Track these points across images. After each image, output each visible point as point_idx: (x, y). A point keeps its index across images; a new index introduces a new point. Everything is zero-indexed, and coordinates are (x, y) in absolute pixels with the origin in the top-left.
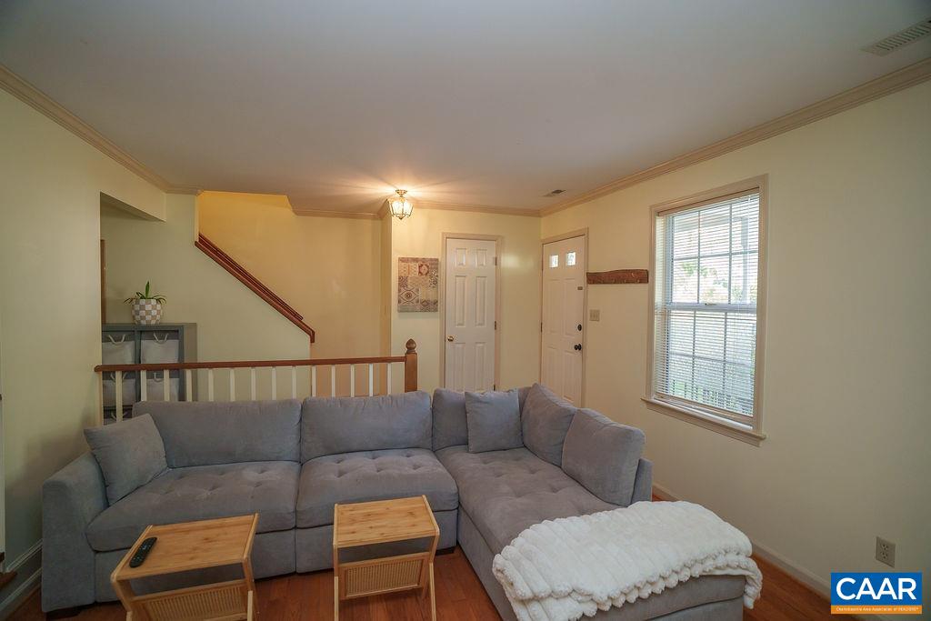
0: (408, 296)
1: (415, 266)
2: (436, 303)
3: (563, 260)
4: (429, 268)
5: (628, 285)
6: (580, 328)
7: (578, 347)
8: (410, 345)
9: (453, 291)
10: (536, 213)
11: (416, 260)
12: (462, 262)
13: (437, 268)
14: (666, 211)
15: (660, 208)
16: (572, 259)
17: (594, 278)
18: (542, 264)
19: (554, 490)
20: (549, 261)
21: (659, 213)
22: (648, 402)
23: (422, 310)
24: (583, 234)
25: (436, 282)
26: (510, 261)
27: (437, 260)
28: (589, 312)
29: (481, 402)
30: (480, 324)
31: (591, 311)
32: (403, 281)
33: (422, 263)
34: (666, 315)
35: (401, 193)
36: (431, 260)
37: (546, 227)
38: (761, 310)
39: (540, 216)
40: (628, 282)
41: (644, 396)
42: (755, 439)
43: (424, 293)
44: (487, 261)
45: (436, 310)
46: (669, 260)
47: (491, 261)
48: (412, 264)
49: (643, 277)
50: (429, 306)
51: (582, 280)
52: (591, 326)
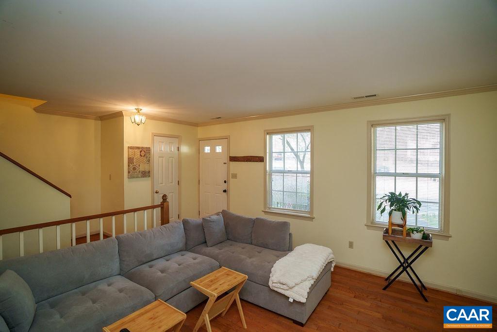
0: (134, 169)
1: (138, 152)
2: (149, 172)
3: (213, 149)
4: (145, 152)
5: (253, 163)
6: (225, 182)
7: (225, 191)
8: (164, 197)
9: (158, 165)
10: (196, 125)
11: (138, 148)
12: (161, 149)
13: (150, 153)
14: (271, 133)
15: (268, 132)
16: (219, 149)
17: (233, 159)
18: (199, 151)
19: (259, 252)
20: (204, 150)
21: (268, 134)
22: (265, 212)
23: (142, 177)
24: (227, 138)
25: (149, 161)
26: (185, 149)
27: (149, 148)
28: (231, 175)
29: (211, 222)
30: (171, 183)
31: (232, 174)
32: (130, 160)
33: (142, 149)
34: (270, 175)
35: (138, 110)
36: (147, 148)
37: (201, 132)
38: (312, 173)
39: (198, 126)
40: (253, 161)
41: (263, 210)
42: (311, 219)
43: (143, 167)
44: (174, 148)
45: (149, 176)
46: (271, 153)
47: (176, 149)
48: (136, 150)
49: (261, 159)
50: (146, 174)
51: (226, 160)
52: (232, 181)
